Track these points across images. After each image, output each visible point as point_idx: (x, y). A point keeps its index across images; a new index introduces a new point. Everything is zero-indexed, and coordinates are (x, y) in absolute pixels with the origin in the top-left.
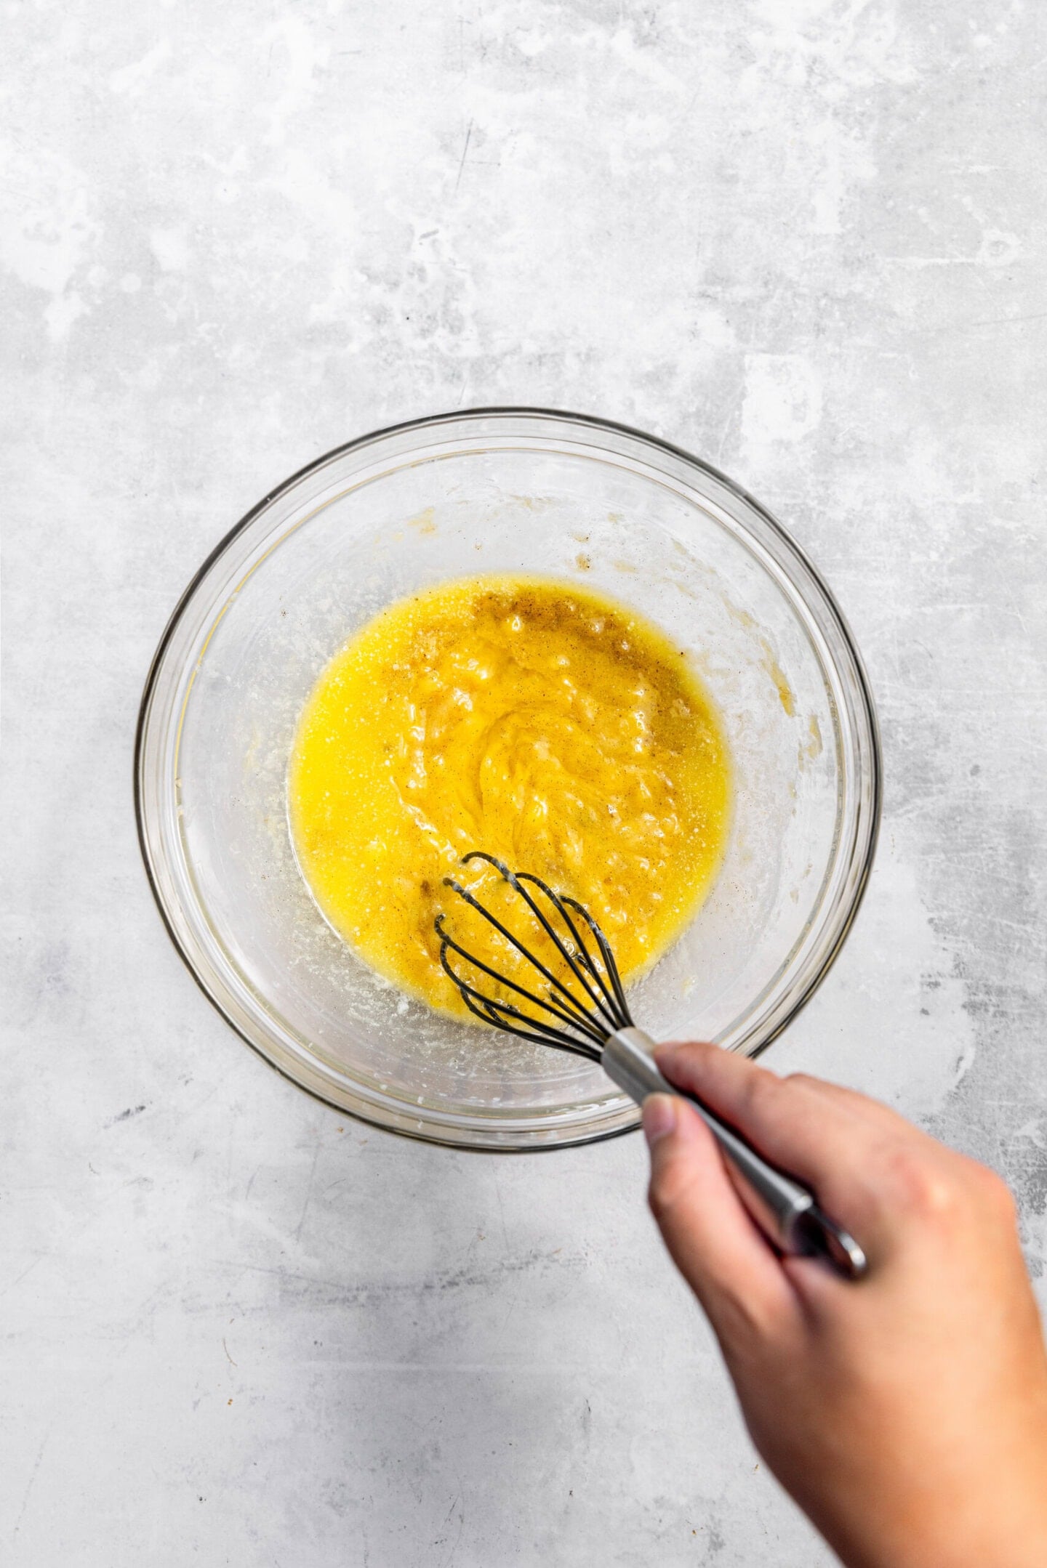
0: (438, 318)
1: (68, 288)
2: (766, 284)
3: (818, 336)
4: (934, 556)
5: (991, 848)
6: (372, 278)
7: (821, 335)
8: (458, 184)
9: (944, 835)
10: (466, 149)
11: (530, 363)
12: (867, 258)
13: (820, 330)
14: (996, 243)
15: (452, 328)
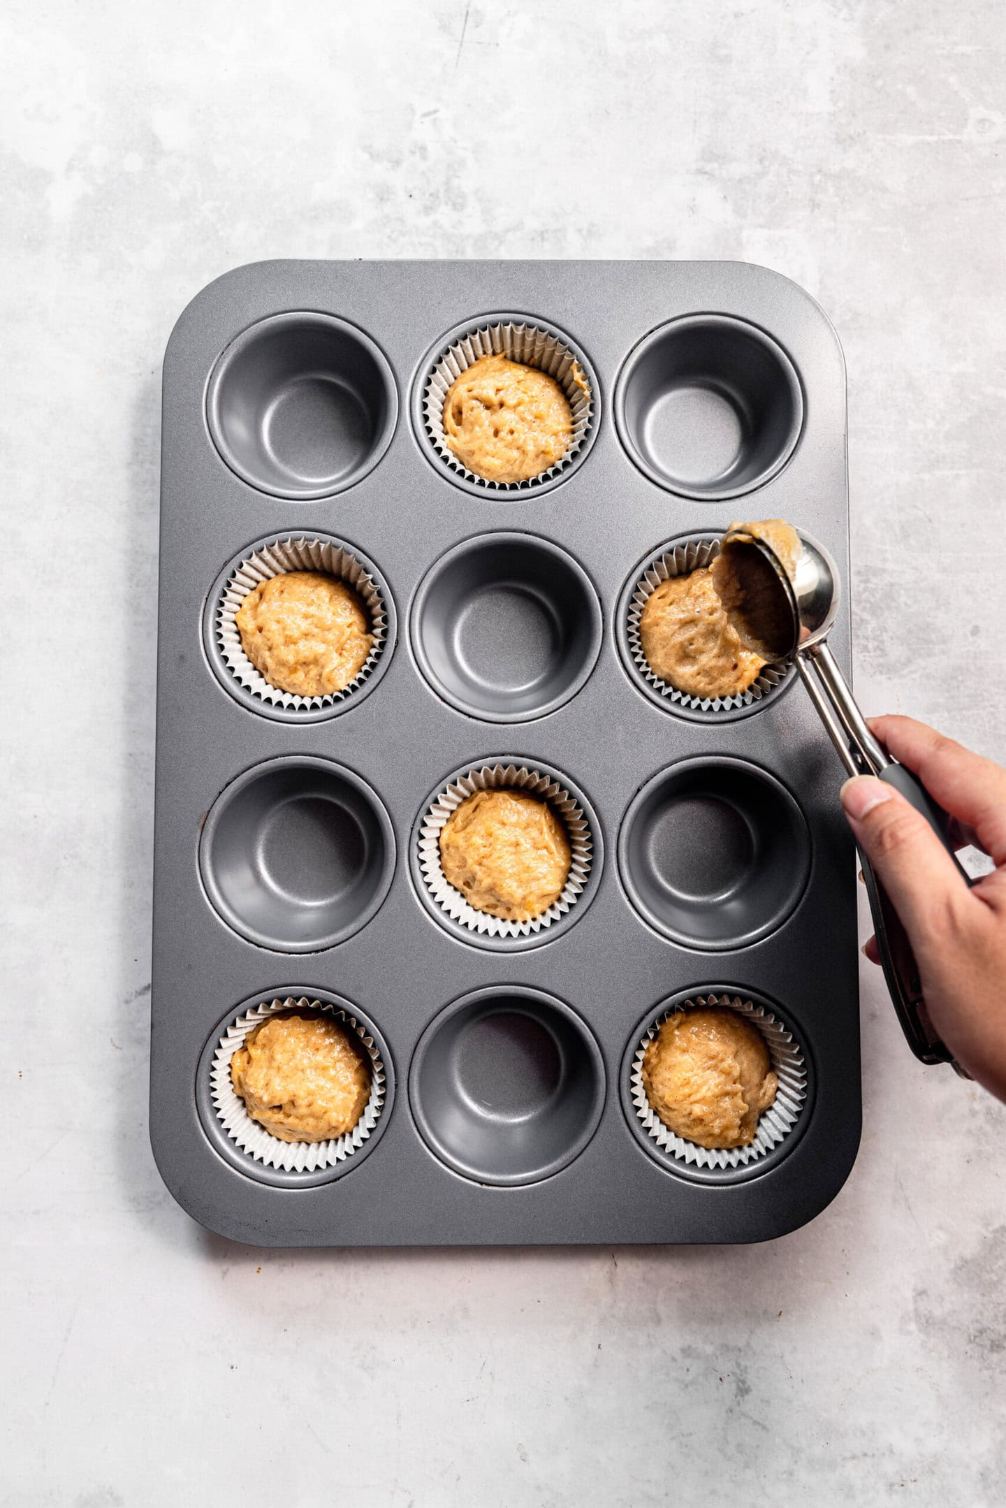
0: (441, 195)
1: (70, 168)
2: (761, 160)
3: (813, 211)
4: (931, 424)
5: (992, 706)
6: (375, 156)
7: (816, 210)
8: (457, 64)
9: (947, 695)
10: (464, 30)
11: (533, 239)
12: (859, 135)
13: (815, 205)
14: (982, 121)
15: (454, 205)
